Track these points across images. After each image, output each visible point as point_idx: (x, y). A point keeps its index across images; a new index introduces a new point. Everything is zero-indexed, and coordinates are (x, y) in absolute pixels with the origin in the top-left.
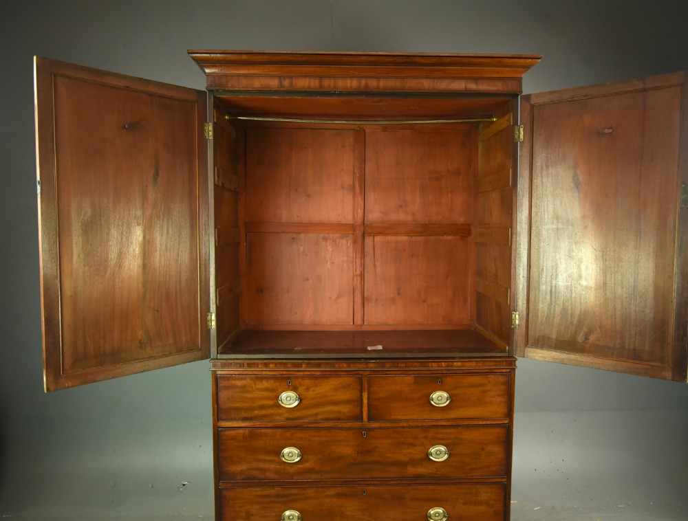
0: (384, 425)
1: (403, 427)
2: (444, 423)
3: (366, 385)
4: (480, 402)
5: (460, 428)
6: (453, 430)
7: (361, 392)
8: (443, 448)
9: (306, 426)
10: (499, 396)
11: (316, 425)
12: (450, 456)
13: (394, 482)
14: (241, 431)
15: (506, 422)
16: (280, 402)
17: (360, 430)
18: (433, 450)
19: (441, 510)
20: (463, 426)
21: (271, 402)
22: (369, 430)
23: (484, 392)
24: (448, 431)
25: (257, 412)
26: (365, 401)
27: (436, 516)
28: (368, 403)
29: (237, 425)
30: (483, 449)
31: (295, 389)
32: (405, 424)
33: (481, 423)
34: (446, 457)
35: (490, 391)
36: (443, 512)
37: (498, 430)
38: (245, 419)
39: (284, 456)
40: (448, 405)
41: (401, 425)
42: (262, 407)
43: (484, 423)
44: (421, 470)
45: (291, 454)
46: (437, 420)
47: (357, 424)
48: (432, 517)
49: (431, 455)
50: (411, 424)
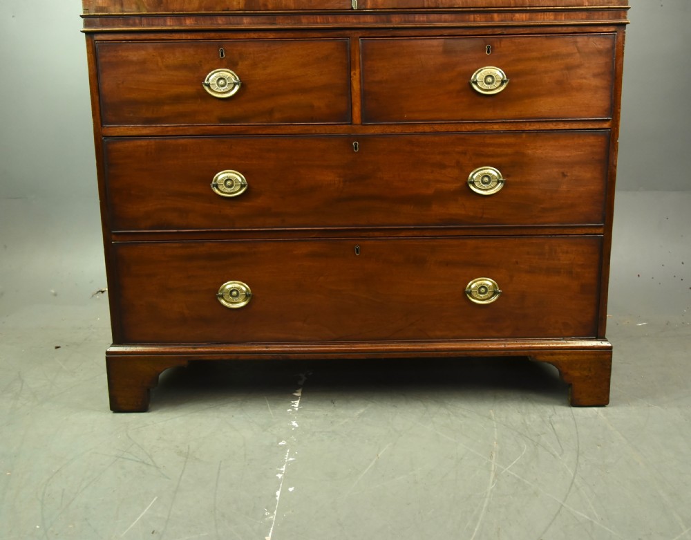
0: (389, 130)
1: (424, 133)
2: (496, 127)
3: (358, 57)
4: (562, 87)
5: (524, 135)
6: (511, 140)
7: (349, 67)
8: (493, 172)
9: (253, 132)
10: (595, 76)
11: (270, 131)
12: (506, 185)
13: (409, 234)
14: (143, 143)
15: (606, 125)
16: (206, 88)
17: (349, 139)
18: (476, 175)
19: (488, 282)
20: (529, 132)
21: (190, 90)
22: (363, 139)
23: (569, 68)
24: (504, 140)
25: (167, 109)
26: (356, 86)
27: (480, 293)
28: (362, 90)
29: (135, 132)
30: (564, 175)
31: (232, 65)
32: (427, 129)
33: (561, 126)
34: (500, 186)
35: (579, 66)
36: (494, 284)
37: (591, 140)
38: (148, 121)
39: (216, 186)
40: (502, 91)
41: (420, 129)
42: (177, 99)
43: (567, 127)
44: (456, 209)
45: (229, 181)
46: (485, 122)
47: (342, 129)
48: (474, 294)
49: (473, 183)
50: (437, 128)
